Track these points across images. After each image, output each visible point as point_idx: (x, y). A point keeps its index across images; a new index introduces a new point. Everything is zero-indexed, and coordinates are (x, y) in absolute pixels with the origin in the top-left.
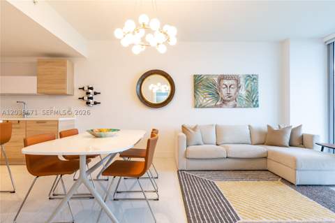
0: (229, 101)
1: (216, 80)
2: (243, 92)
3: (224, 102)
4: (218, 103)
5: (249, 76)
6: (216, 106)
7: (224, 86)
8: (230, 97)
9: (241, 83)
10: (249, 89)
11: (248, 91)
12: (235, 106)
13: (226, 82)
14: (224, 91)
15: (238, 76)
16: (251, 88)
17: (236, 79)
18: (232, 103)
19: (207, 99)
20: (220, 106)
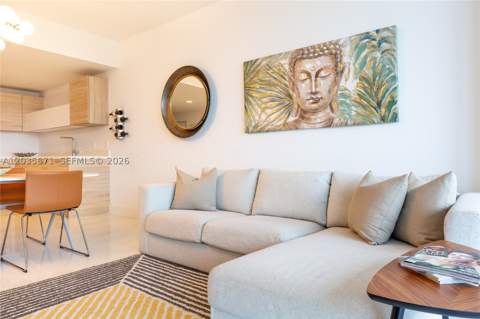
0: (315, 111)
1: (285, 63)
2: (350, 84)
3: (304, 115)
4: (291, 119)
5: (367, 36)
6: (287, 127)
7: (304, 76)
8: (316, 101)
9: (345, 59)
10: (368, 72)
11: (363, 79)
12: (329, 124)
13: (308, 65)
14: (304, 88)
15: (336, 43)
16: (374, 68)
17: (333, 52)
18: (321, 117)
19: (269, 111)
20: (295, 126)
